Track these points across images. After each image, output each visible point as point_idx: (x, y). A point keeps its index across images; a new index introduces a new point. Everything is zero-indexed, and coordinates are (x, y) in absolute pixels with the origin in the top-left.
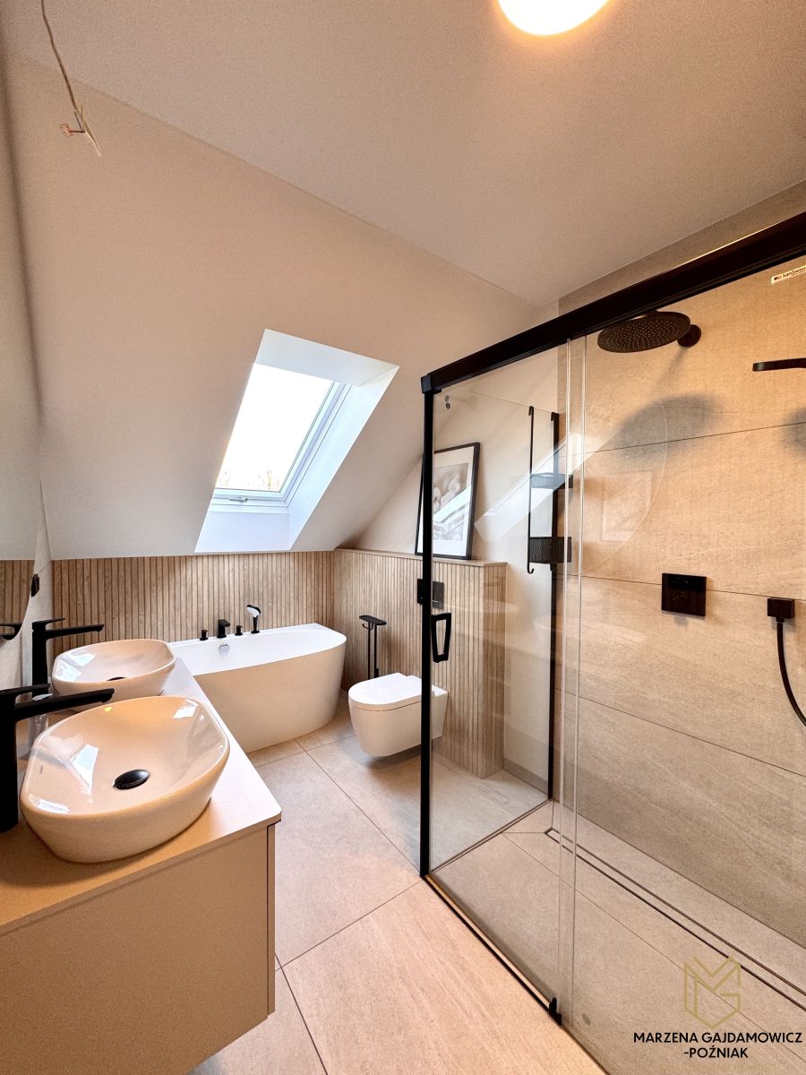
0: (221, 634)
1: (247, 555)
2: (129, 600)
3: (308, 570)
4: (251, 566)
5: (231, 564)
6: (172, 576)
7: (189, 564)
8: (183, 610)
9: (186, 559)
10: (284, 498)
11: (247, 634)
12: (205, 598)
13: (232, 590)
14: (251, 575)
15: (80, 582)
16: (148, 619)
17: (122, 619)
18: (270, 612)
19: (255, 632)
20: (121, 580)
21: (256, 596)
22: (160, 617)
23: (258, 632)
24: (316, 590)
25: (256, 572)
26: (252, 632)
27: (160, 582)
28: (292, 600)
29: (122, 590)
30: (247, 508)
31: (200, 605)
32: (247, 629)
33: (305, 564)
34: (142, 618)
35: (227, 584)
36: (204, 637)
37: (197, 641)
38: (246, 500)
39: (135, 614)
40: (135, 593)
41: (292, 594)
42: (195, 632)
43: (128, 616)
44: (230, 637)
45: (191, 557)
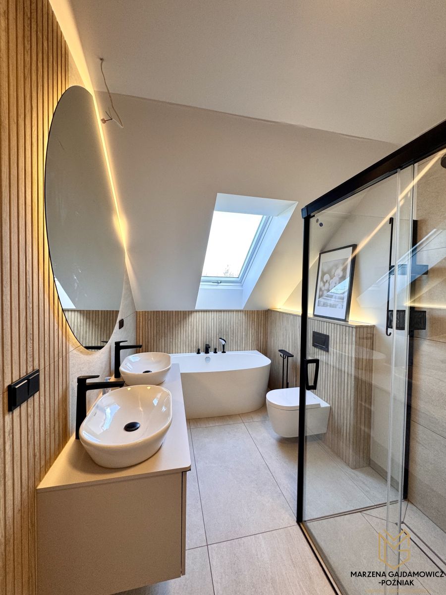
0: (207, 352)
1: (220, 311)
2: (166, 331)
3: (253, 321)
4: (222, 317)
5: (213, 316)
6: (185, 320)
7: (193, 315)
8: (190, 338)
9: (191, 312)
10: (241, 281)
11: (219, 353)
12: (200, 333)
13: (213, 329)
14: (222, 322)
15: (147, 322)
16: (174, 341)
17: (163, 340)
18: (232, 341)
19: (224, 352)
20: (163, 321)
21: (225, 333)
22: (179, 341)
23: (225, 352)
24: (257, 333)
25: (225, 320)
26: (222, 352)
27: (179, 323)
28: (244, 336)
29: (163, 326)
30: (221, 287)
31: (197, 336)
32: (220, 350)
33: (251, 317)
34: (171, 340)
35: (210, 326)
36: (198, 353)
37: (195, 354)
38: (221, 282)
39: (169, 337)
40: (169, 328)
41: (244, 333)
42: (195, 349)
43: (166, 338)
44: (211, 354)
45: (194, 311)
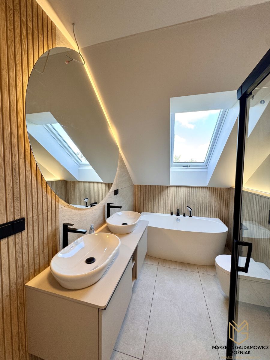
0: (178, 214)
1: (189, 187)
2: (151, 198)
5: (183, 190)
6: (163, 192)
7: (169, 188)
8: (166, 204)
10: (206, 164)
11: (187, 217)
12: (173, 201)
13: (183, 199)
14: (190, 195)
15: (140, 191)
16: (156, 205)
18: (198, 210)
20: (149, 192)
21: (192, 203)
26: (190, 216)
27: (160, 193)
30: (189, 169)
31: (172, 203)
33: (214, 192)
36: (172, 214)
38: (190, 166)
44: (181, 216)
